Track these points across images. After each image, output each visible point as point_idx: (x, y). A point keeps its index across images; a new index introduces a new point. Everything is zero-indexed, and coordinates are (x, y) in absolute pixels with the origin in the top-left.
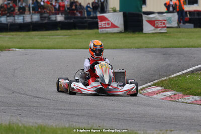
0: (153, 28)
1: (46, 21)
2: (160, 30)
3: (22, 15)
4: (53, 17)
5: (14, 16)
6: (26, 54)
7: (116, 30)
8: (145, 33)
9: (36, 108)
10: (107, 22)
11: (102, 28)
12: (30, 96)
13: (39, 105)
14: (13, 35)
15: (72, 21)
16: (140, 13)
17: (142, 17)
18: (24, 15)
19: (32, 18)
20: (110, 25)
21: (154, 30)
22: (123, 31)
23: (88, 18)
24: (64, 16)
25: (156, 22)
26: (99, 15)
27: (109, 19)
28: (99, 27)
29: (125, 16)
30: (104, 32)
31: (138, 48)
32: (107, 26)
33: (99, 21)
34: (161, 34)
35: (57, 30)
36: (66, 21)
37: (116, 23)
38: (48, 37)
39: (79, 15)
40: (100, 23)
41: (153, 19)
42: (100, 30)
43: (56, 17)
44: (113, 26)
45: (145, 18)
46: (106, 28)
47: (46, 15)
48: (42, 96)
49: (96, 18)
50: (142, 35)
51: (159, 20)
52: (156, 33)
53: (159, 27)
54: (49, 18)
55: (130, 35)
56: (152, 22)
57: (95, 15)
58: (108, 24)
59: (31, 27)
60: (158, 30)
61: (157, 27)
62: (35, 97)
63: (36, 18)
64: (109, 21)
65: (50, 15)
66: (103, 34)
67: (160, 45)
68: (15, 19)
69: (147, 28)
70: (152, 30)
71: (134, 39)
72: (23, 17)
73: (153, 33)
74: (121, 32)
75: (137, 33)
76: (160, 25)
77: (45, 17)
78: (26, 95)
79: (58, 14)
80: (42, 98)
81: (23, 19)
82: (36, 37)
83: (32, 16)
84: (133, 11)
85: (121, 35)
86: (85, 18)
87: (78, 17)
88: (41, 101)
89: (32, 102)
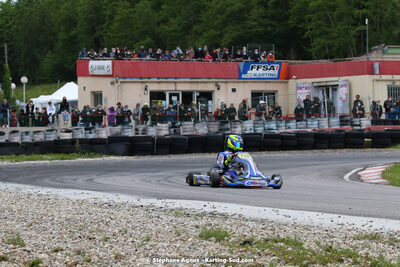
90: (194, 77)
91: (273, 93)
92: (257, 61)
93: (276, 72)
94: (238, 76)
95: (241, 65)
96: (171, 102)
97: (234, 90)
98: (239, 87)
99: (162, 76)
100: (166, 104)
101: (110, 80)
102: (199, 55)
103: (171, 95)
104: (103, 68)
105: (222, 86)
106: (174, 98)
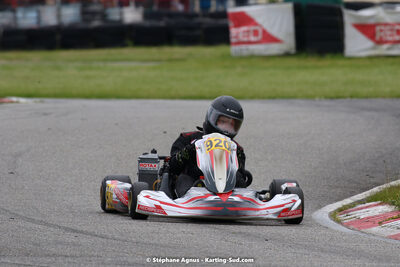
0: (369, 43)
1: (96, 23)
2: (389, 49)
3: (35, 8)
4: (114, 14)
5: (14, 11)
6: (45, 114)
7: (274, 49)
8: (350, 58)
9: (70, 260)
10: (252, 28)
11: (240, 43)
12: (54, 226)
13: (78, 253)
14: (11, 59)
15: (162, 23)
16: (337, 6)
17: (341, 15)
18: (41, 8)
19: (59, 16)
20: (260, 37)
21: (373, 48)
22: (293, 51)
23: (204, 16)
24: (141, 9)
25: (378, 28)
26: (232, 9)
27: (259, 20)
28: (233, 40)
29: (299, 12)
30: (245, 53)
31: (332, 98)
32: (253, 38)
33: (231, 24)
34: (391, 60)
35: (123, 45)
36: (148, 23)
37: (274, 32)
38: (101, 64)
39: (180, 8)
40: (234, 31)
41: (372, 22)
42: (234, 49)
43: (121, 14)
44: (268, 38)
45: (349, 17)
46: (250, 43)
47: (95, 7)
48: (85, 229)
49: (224, 15)
50: (341, 62)
51: (386, 24)
52: (378, 57)
53: (386, 42)
54: (104, 16)
55: (311, 62)
56: (368, 30)
57: (221, 8)
58: (256, 33)
59: (58, 37)
60: (383, 50)
61: (380, 42)
62: (67, 229)
63: (71, 14)
64: (256, 24)
65: (106, 7)
66: (241, 58)
67: (387, 90)
68: (15, 18)
69: (356, 44)
70: (366, 50)
72: (39, 12)
73: (370, 58)
74: (287, 55)
75: (328, 56)
77: (94, 14)
78: (46, 224)
79: (127, 4)
80: (86, 233)
81: (39, 18)
82: (69, 65)
83: (59, 10)
86: (196, 15)
87: (178, 15)
88: (84, 240)
89: (61, 243)
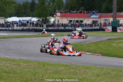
7: (110, 31)
27: (108, 28)
29: (112, 27)
30: (107, 32)
32: (107, 30)
37: (110, 29)
40: (105, 29)
41: (120, 28)
42: (105, 31)
44: (109, 30)
45: (118, 28)
50: (117, 33)
56: (120, 29)
60: (122, 31)
61: (121, 31)
69: (118, 31)
71: (114, 34)
73: (120, 32)
74: (111, 32)
76: (122, 30)
84: (115, 26)
85: (111, 33)
90: (79, 17)
91: (97, 21)
92: (94, 14)
93: (98, 16)
94: (89, 17)
95: (90, 15)
96: (73, 22)
97: (88, 20)
98: (90, 20)
99: (72, 17)
100: (72, 23)
101: (60, 17)
102: (80, 12)
103: (73, 21)
104: (59, 15)
105: (85, 19)
106: (74, 22)
